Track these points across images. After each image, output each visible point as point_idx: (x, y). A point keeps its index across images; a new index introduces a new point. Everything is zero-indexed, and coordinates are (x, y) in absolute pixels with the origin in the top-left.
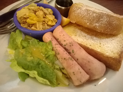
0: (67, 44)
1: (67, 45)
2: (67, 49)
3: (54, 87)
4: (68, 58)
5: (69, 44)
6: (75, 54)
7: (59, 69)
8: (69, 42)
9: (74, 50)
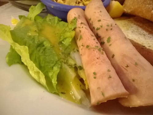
0: (102, 26)
1: (101, 29)
2: (100, 37)
3: (52, 93)
4: (94, 46)
5: (106, 27)
6: (110, 45)
7: (74, 66)
8: (107, 24)
9: (111, 38)
